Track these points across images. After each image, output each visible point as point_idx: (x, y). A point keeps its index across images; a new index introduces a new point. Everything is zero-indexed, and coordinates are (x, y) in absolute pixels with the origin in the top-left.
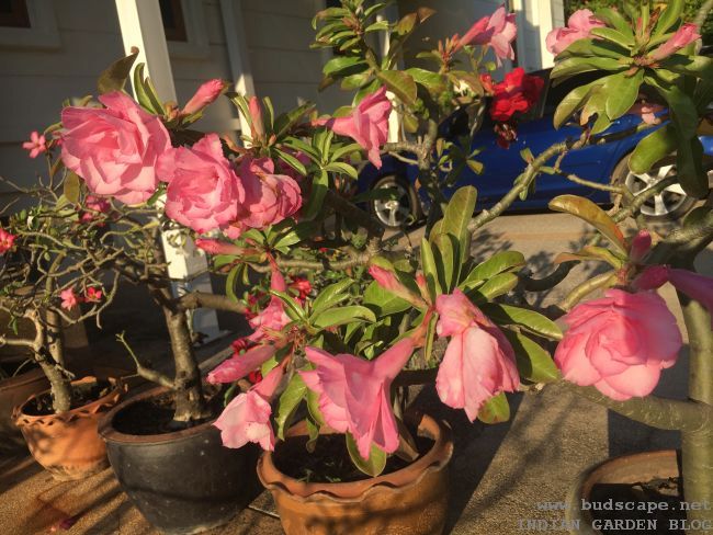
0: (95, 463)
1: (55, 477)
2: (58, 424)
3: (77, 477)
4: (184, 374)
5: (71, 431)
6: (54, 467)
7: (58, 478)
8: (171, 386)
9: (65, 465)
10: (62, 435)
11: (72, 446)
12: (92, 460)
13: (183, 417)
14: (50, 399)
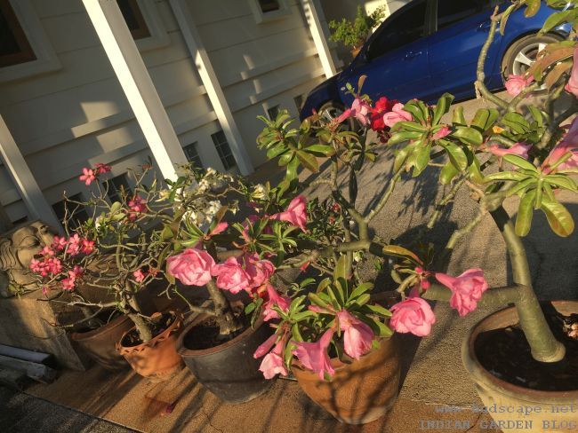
0: (176, 368)
1: (153, 381)
2: (147, 349)
3: (166, 378)
4: (220, 306)
5: (156, 351)
6: (151, 375)
7: (154, 381)
8: (213, 314)
9: (157, 373)
10: (152, 355)
11: (159, 361)
12: (173, 366)
13: (225, 332)
14: (137, 334)
